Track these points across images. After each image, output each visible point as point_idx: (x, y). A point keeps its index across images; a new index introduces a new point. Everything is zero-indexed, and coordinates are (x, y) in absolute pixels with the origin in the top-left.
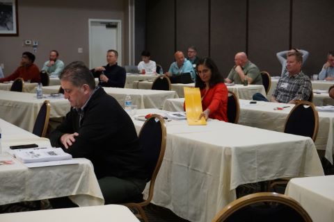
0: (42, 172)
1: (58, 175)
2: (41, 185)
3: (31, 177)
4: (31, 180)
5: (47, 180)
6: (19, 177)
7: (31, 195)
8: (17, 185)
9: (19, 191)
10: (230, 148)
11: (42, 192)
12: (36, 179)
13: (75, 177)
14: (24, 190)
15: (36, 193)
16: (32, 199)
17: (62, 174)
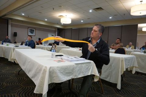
0: (80, 65)
1: (85, 67)
2: (79, 71)
3: (76, 68)
4: (76, 69)
5: (81, 69)
6: (71, 68)
7: (76, 76)
8: (71, 71)
9: (71, 74)
10: (123, 58)
11: (79, 74)
12: (78, 69)
13: (90, 67)
14: (73, 74)
15: (77, 75)
16: (75, 78)
17: (86, 66)
